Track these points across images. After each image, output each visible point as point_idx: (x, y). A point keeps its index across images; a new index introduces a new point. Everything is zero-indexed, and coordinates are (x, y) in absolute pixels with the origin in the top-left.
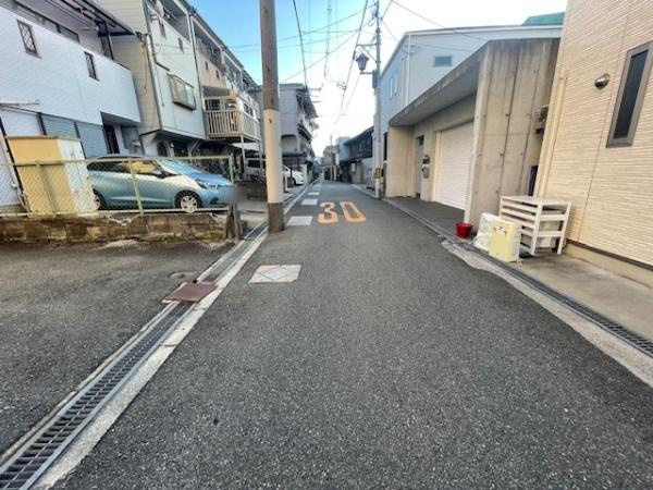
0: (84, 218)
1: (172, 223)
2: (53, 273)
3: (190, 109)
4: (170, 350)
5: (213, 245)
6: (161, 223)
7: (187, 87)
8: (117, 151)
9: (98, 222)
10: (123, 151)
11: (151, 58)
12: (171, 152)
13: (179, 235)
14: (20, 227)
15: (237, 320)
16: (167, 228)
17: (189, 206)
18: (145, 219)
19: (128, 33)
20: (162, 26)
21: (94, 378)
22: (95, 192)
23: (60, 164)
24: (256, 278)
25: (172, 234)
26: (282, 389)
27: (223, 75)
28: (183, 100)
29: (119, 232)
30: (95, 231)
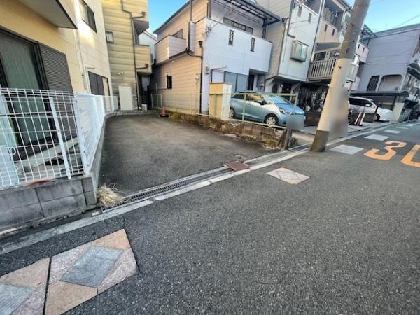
0: (222, 121)
1: (254, 130)
2: (203, 140)
3: (301, 61)
4: (209, 183)
5: (268, 148)
6: (249, 129)
7: (304, 47)
8: (252, 89)
9: (226, 123)
10: (255, 89)
11: (286, 32)
12: (280, 90)
13: (255, 137)
14: (204, 120)
15: (242, 187)
16: (251, 132)
17: (271, 123)
18: (243, 125)
19: (278, 20)
20: (300, 8)
21: (185, 179)
22: (231, 108)
23: (222, 95)
24: (273, 173)
25: (252, 136)
26: (229, 224)
27: (339, 31)
28: (297, 56)
29: (231, 130)
30: (224, 127)
